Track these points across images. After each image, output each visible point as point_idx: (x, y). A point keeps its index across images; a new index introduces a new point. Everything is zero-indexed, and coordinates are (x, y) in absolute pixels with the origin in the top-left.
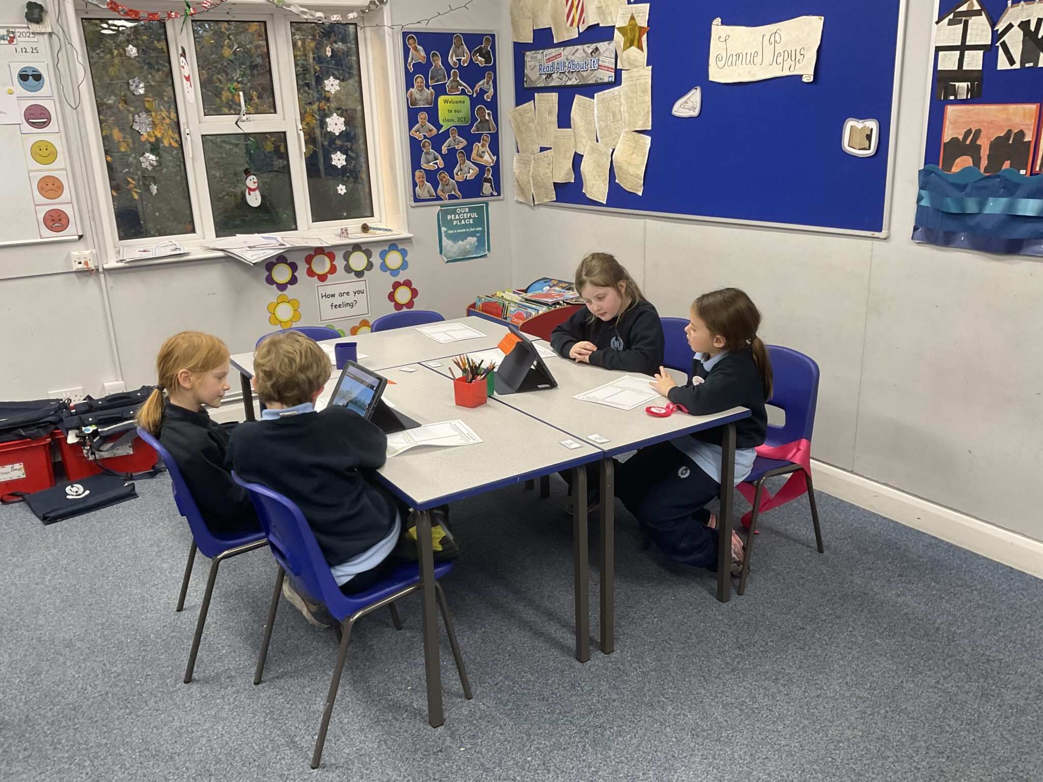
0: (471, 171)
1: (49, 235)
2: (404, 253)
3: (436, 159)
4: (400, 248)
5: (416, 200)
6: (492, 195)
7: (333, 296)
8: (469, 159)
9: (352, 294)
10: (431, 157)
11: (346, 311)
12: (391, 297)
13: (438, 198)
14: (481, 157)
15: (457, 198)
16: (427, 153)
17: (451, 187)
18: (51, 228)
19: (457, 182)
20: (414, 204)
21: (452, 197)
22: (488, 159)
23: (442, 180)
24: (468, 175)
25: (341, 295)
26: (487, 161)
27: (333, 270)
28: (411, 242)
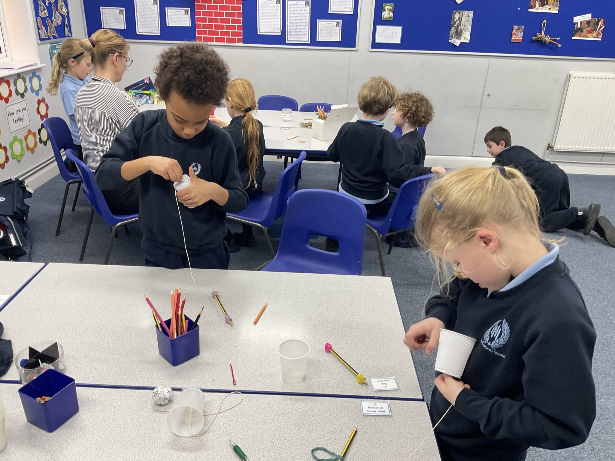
0: (59, 19)
2: (39, 78)
3: (45, 10)
4: (37, 75)
5: (41, 40)
6: (69, 36)
7: (13, 113)
8: (57, 11)
9: (21, 111)
10: (43, 9)
11: (20, 125)
12: (38, 112)
13: (49, 39)
14: (62, 9)
15: (56, 38)
16: (41, 5)
17: (52, 30)
19: (55, 26)
20: (39, 42)
21: (54, 37)
22: (64, 10)
23: (49, 25)
24: (58, 21)
25: (17, 112)
26: (64, 12)
27: (10, 94)
28: (41, 70)
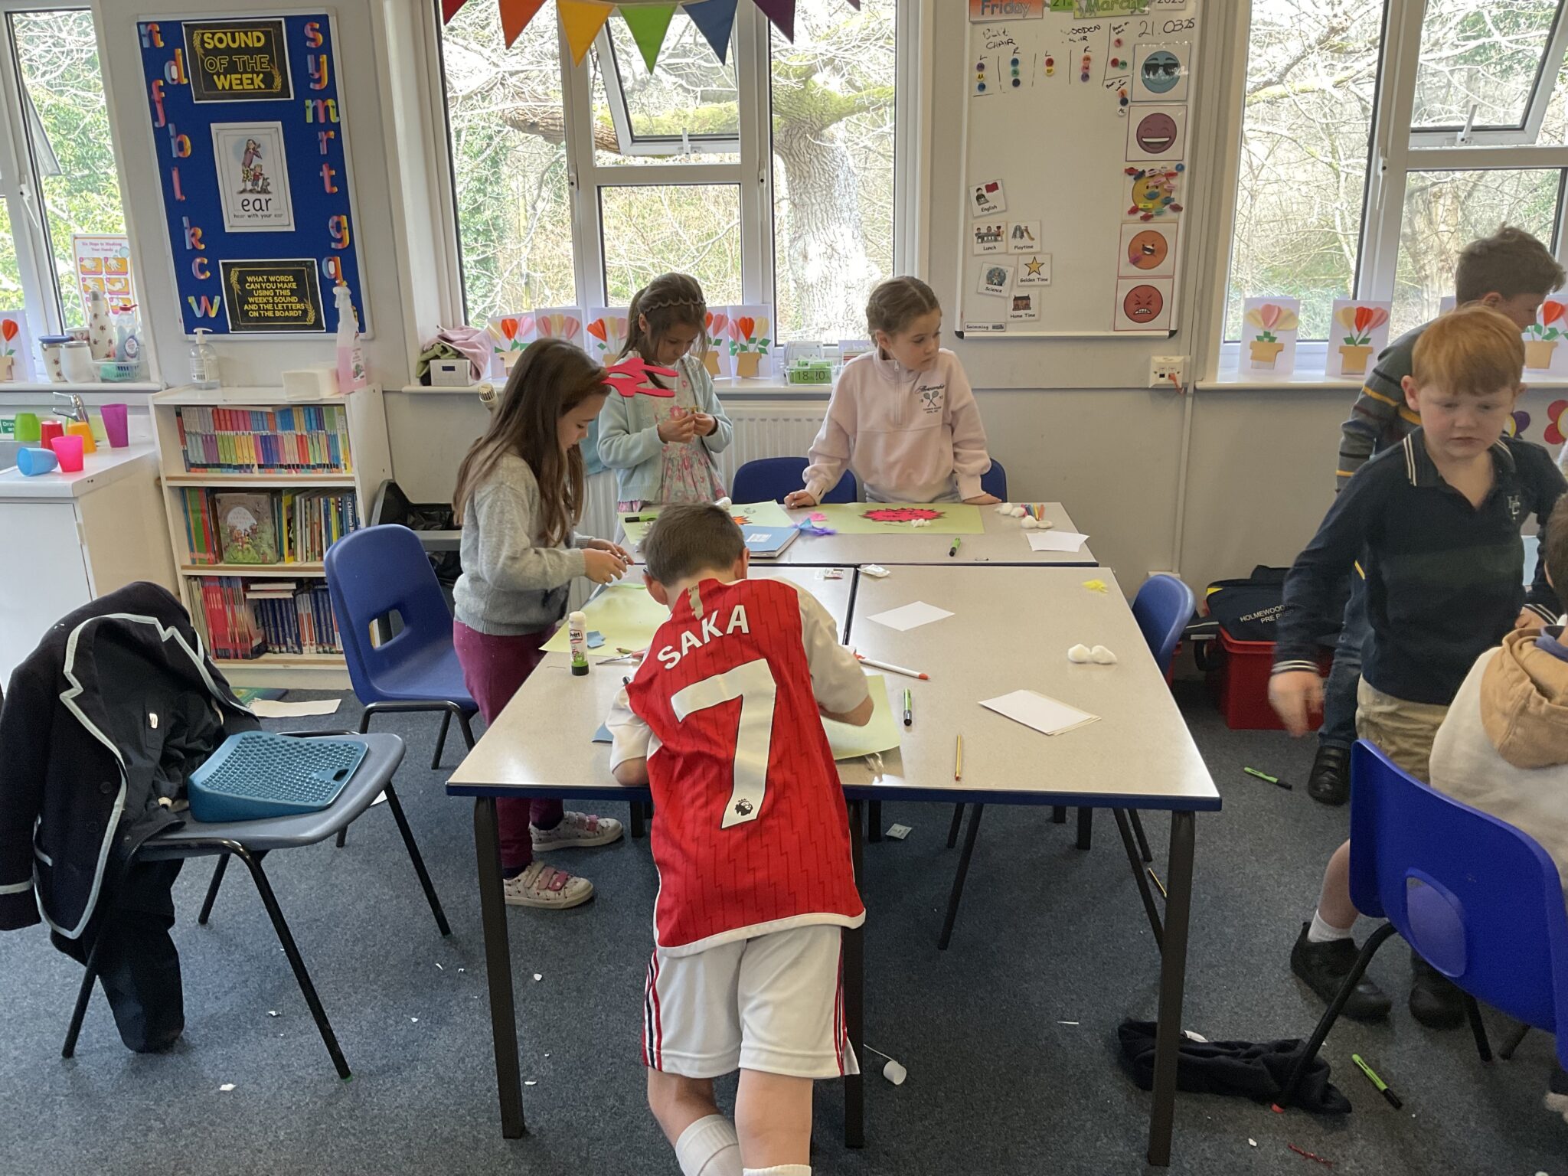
1: (1129, 328)
18: (1132, 316)
